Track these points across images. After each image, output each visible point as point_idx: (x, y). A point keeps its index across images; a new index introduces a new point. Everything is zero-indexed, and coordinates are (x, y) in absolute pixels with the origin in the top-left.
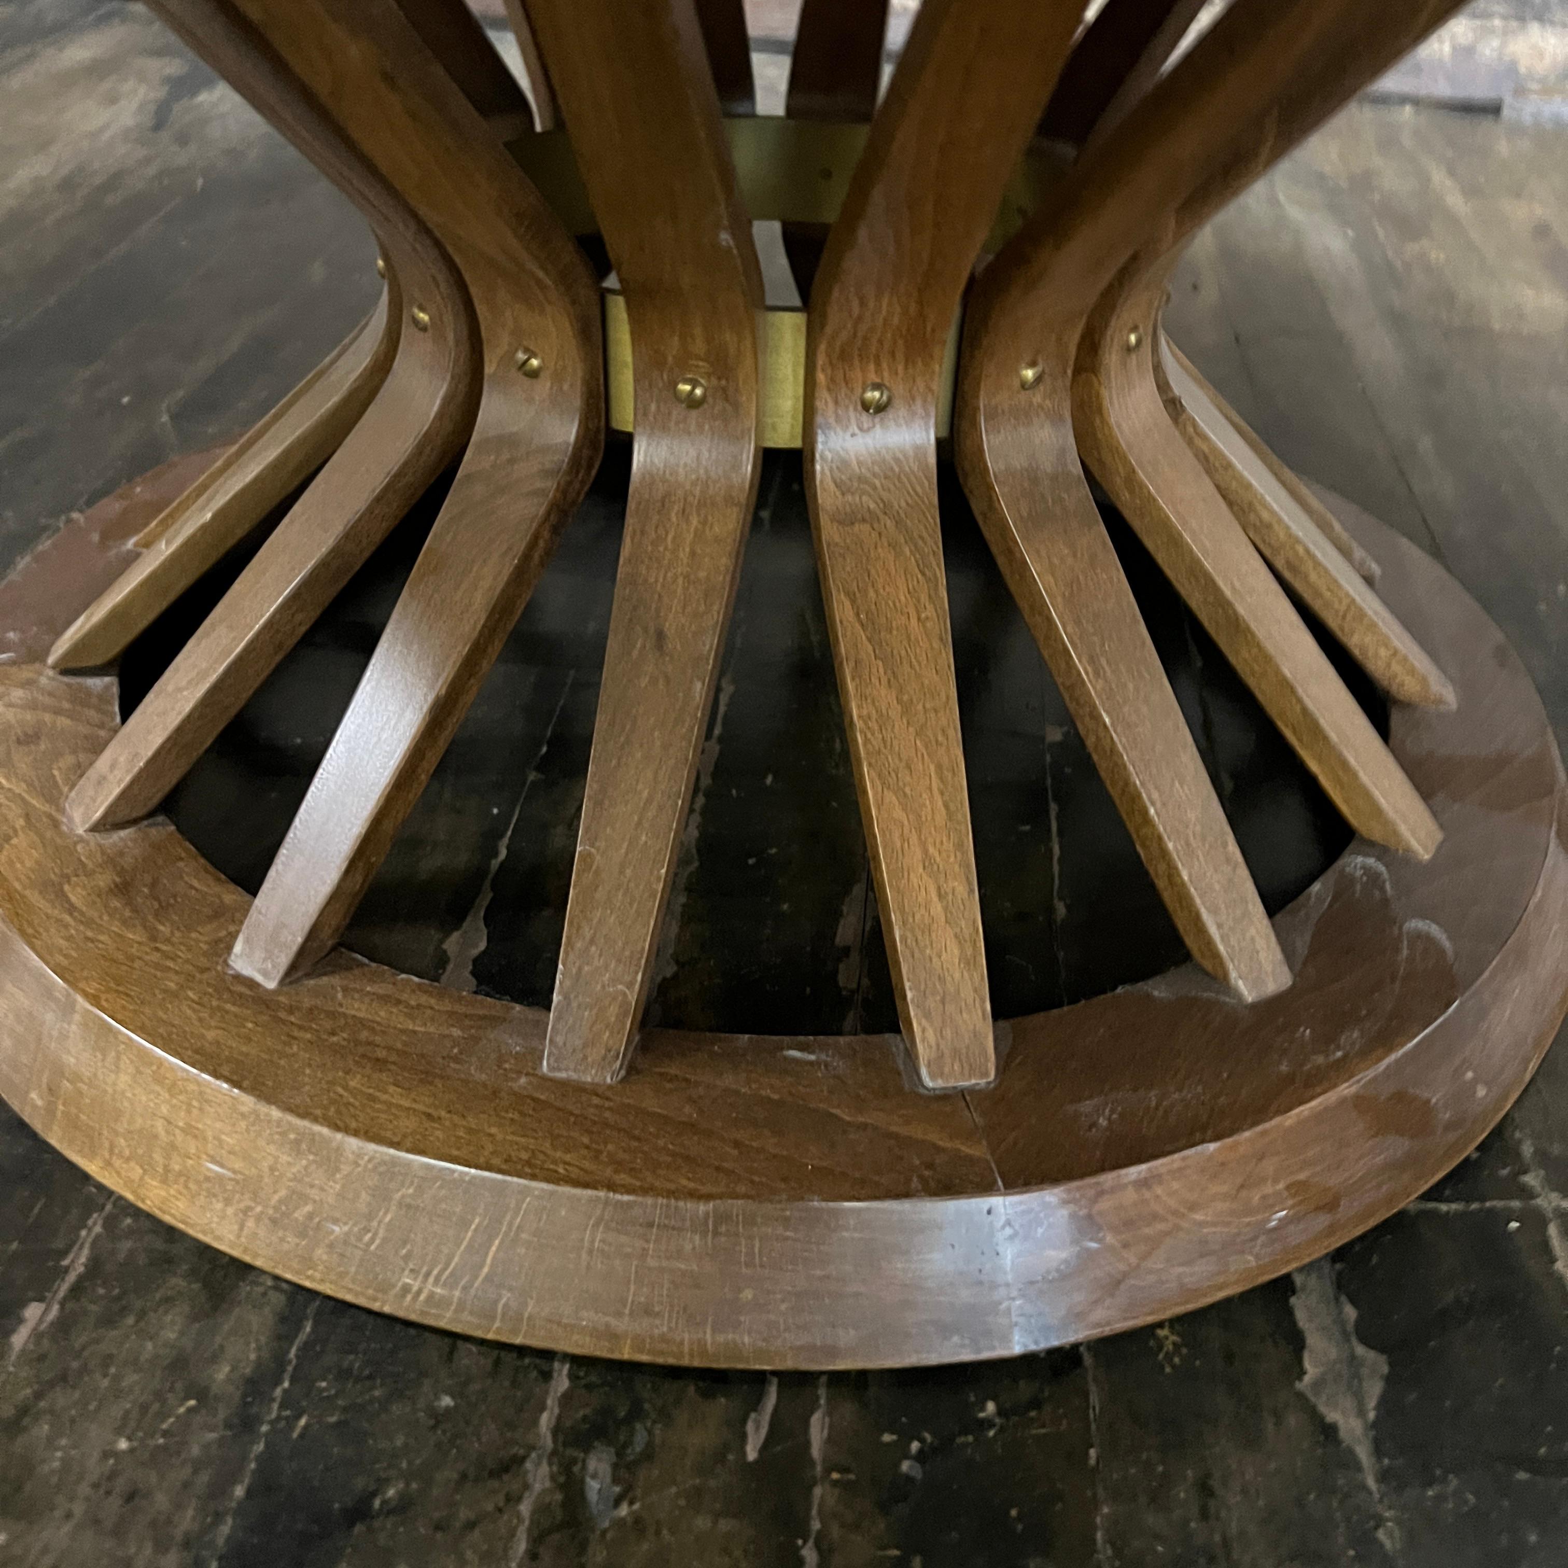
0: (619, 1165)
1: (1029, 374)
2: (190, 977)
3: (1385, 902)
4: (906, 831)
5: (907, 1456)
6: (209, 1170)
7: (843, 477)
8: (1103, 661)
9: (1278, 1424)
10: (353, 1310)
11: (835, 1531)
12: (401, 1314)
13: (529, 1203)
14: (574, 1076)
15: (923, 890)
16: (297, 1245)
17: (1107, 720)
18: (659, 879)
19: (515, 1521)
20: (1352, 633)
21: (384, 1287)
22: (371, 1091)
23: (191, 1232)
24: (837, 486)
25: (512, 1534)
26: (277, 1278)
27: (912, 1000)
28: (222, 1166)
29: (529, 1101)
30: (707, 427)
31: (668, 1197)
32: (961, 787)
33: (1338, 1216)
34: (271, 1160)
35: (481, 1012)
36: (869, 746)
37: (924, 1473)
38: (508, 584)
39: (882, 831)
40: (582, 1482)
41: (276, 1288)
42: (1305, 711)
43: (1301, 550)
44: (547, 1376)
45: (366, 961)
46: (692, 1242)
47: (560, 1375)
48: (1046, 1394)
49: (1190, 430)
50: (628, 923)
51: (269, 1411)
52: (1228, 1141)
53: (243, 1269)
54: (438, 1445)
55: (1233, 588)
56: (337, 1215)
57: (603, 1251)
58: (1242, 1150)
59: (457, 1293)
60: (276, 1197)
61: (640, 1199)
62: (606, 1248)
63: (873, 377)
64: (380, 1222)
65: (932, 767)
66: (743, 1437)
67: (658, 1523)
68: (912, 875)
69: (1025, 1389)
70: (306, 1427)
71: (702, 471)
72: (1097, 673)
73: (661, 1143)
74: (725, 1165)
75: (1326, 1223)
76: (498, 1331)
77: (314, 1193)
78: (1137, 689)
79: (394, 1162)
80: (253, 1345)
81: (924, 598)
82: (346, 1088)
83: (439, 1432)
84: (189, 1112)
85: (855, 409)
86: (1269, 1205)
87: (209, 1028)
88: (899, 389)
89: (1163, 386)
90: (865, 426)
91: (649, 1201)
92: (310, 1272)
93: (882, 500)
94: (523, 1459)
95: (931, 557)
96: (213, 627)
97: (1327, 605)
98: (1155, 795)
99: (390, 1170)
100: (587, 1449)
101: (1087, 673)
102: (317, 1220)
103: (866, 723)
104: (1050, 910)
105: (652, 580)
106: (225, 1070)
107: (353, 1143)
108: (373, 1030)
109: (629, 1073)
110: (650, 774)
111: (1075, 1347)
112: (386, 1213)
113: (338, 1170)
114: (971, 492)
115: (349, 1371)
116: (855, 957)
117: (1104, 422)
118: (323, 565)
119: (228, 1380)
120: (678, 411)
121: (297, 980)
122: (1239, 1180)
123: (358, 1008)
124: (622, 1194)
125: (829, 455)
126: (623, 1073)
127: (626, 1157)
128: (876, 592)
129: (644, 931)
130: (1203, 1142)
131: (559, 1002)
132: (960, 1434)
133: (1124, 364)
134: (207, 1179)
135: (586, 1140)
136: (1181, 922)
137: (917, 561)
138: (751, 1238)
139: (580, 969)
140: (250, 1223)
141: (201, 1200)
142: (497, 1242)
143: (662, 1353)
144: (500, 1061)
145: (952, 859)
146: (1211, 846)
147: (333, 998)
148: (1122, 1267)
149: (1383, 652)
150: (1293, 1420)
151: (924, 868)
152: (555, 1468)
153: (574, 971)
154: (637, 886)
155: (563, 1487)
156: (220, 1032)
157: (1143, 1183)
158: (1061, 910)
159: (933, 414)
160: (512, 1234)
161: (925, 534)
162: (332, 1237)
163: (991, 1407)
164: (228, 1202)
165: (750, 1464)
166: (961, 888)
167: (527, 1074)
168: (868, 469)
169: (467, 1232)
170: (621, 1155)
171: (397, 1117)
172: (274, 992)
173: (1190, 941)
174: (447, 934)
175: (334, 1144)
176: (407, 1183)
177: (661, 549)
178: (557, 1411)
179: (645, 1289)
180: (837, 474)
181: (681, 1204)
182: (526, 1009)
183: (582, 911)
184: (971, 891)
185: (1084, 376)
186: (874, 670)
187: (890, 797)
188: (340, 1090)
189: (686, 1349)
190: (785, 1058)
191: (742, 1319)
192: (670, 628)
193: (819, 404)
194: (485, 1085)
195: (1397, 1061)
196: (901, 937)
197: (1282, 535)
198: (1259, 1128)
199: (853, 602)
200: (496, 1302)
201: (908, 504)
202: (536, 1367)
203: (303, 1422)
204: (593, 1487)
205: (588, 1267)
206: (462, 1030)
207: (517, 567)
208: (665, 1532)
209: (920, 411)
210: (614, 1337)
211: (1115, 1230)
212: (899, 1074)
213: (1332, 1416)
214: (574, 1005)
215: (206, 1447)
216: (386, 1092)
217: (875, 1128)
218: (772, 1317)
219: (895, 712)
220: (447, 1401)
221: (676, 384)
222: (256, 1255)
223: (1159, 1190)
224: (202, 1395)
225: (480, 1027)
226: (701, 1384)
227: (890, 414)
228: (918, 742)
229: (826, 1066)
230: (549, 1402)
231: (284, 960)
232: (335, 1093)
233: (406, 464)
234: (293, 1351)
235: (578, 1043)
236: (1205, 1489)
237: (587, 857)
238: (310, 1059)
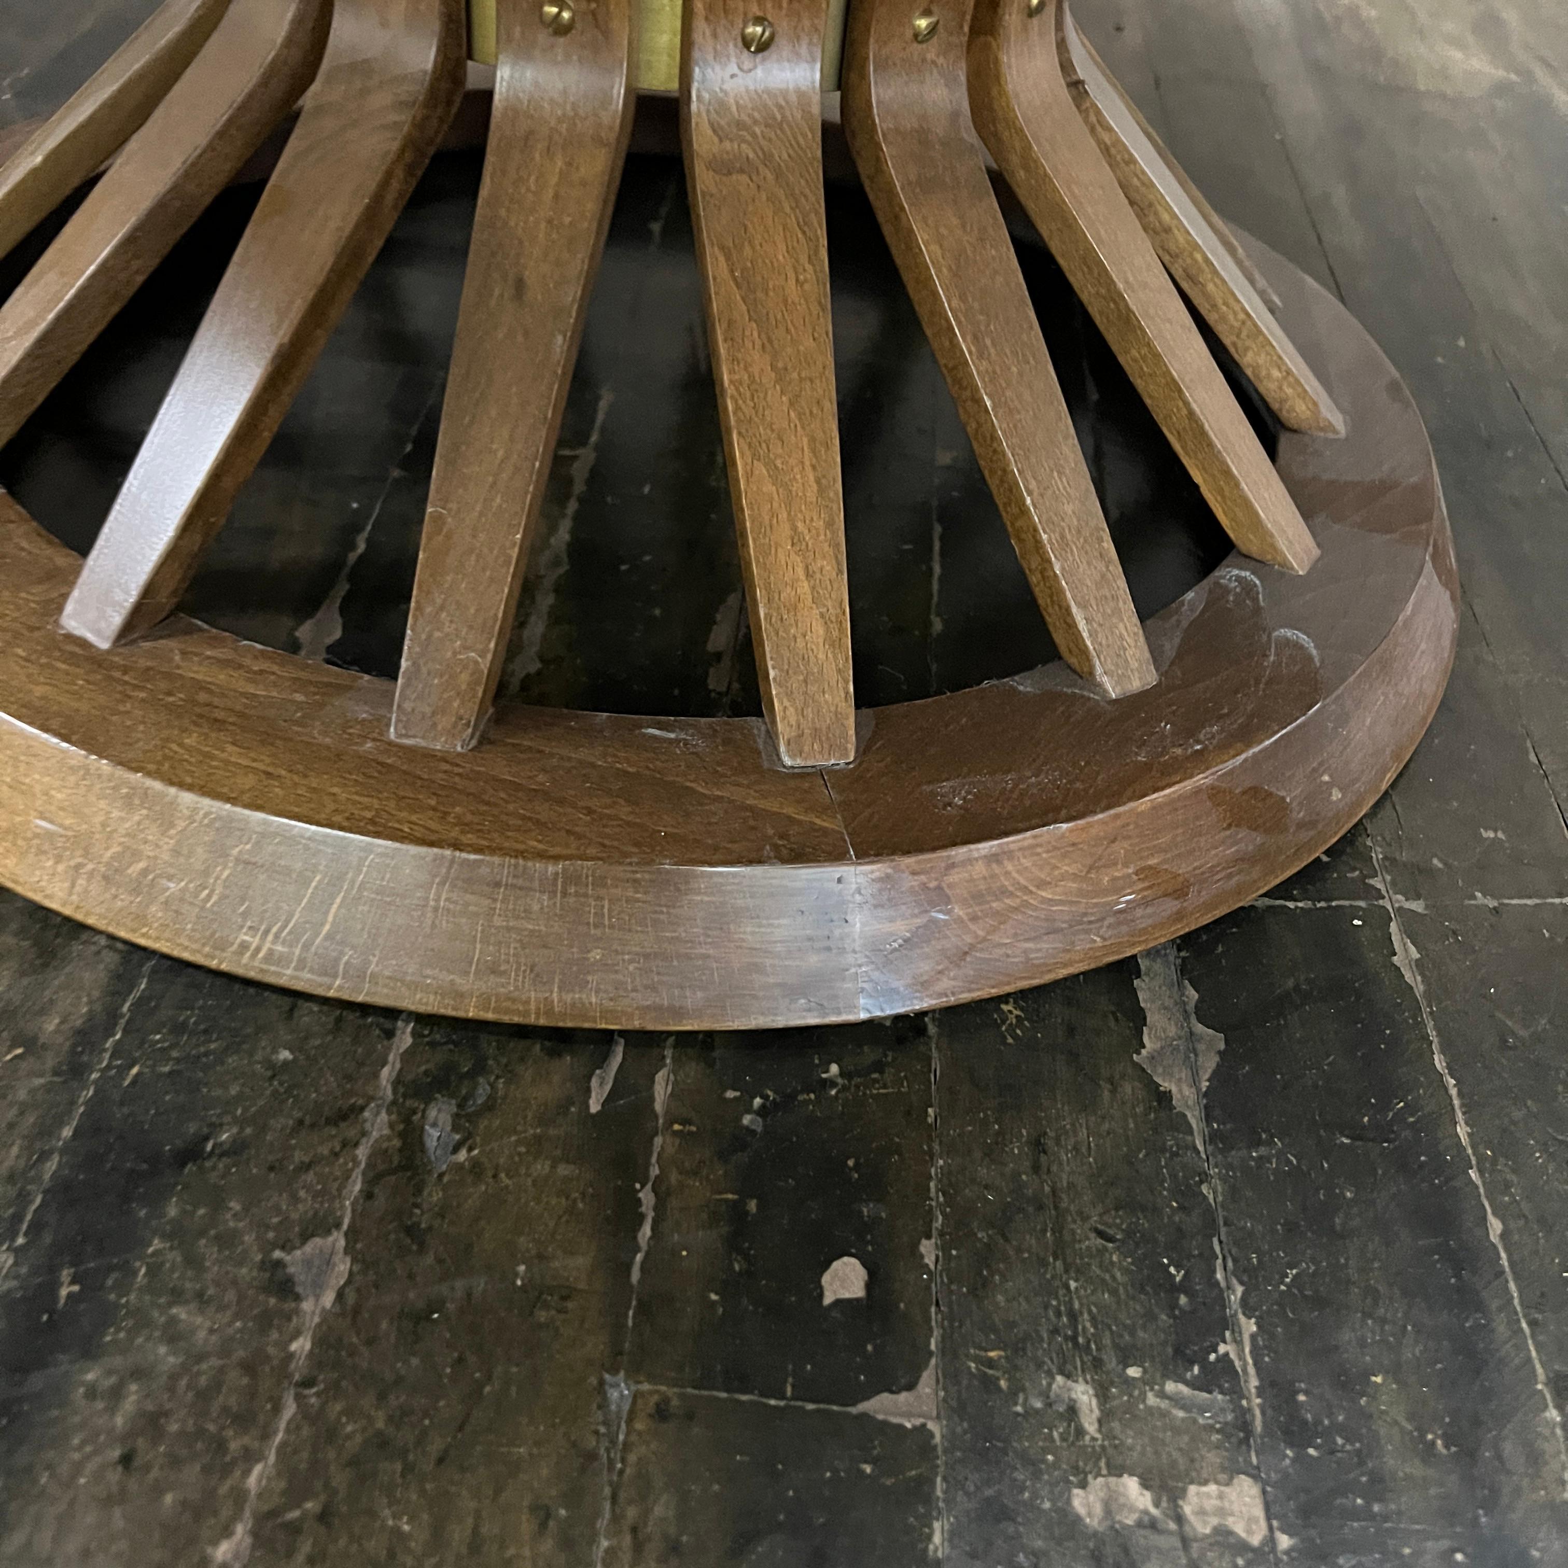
0: (466, 826)
1: (923, 23)
2: (17, 635)
3: (1257, 610)
4: (775, 505)
5: (749, 1110)
6: (37, 826)
7: (723, 123)
8: (988, 342)
9: (1114, 1091)
10: (190, 970)
11: (674, 1177)
12: (240, 971)
13: (372, 860)
14: (422, 743)
15: (790, 568)
16: (131, 902)
17: (988, 403)
18: (515, 544)
19: (350, 1164)
20: (1247, 349)
21: (221, 945)
22: (207, 749)
23: (19, 889)
24: (714, 131)
25: (347, 1175)
26: (112, 937)
27: (774, 679)
28: (51, 822)
29: (374, 765)
30: (575, 58)
31: (516, 857)
32: (835, 463)
33: (1185, 904)
34: (100, 818)
35: (326, 680)
36: (740, 414)
37: (765, 1126)
38: (357, 227)
39: (751, 505)
40: (422, 1129)
41: (109, 947)
42: (1191, 414)
43: (1198, 257)
44: (389, 1034)
45: (205, 626)
46: (539, 902)
47: (403, 1033)
48: (890, 1059)
49: (1093, 118)
50: (481, 588)
51: (100, 1062)
52: (1081, 822)
53: (75, 928)
54: (275, 1093)
55: (1127, 282)
56: (171, 871)
57: (448, 910)
58: (1094, 831)
59: (297, 951)
60: (109, 854)
61: (488, 858)
62: (452, 906)
63: (755, 10)
64: (217, 878)
65: (805, 440)
66: (588, 1091)
67: (497, 1167)
68: (779, 550)
69: (870, 1054)
70: (137, 1075)
71: (568, 107)
72: (981, 356)
73: (511, 807)
74: (577, 829)
75: (1174, 910)
76: (340, 988)
77: (148, 850)
78: (1021, 374)
79: (230, 819)
80: (85, 999)
81: (804, 259)
82: (181, 745)
83: (276, 1083)
84: (16, 767)
85: (736, 46)
86: (1117, 888)
87: (38, 684)
88: (783, 26)
89: (1066, 66)
90: (746, 66)
91: (496, 860)
92: (144, 930)
93: (762, 149)
94: (362, 1109)
95: (813, 215)
96: (42, 274)
97: (1223, 319)
98: (1033, 485)
99: (227, 826)
100: (428, 1100)
101: (970, 353)
102: (150, 877)
103: (737, 389)
104: (928, 624)
105: (512, 224)
106: (55, 724)
107: (187, 798)
108: (210, 692)
109: (480, 743)
110: (505, 433)
111: (921, 1014)
112: (224, 869)
113: (172, 825)
114: (858, 153)
115: (184, 1024)
116: (726, 662)
117: (1002, 93)
118: (161, 207)
119: (57, 1031)
120: (543, 37)
121: (133, 642)
122: (1089, 861)
123: (197, 671)
124: (469, 852)
125: (706, 96)
126: (474, 743)
127: (476, 819)
128: (753, 248)
129: (498, 598)
130: (1056, 822)
131: (407, 669)
132: (802, 1092)
133: (1025, 29)
134: (37, 836)
135: (433, 802)
136: (1052, 618)
137: (797, 219)
138: (599, 898)
139: (430, 636)
140: (81, 882)
141: (31, 858)
142: (338, 900)
143: (507, 1011)
144: (345, 727)
145: (822, 537)
146: (1085, 541)
147: (171, 660)
148: (969, 939)
149: (1276, 373)
150: (1128, 1089)
151: (793, 545)
152: (394, 1117)
153: (424, 637)
154: (491, 550)
155: (402, 1135)
156: (48, 688)
157: (994, 858)
158: (938, 625)
159: (819, 55)
160: (354, 892)
161: (807, 191)
162: (167, 894)
163: (834, 1068)
164: (59, 859)
165: (593, 1116)
166: (828, 568)
167: (374, 740)
168: (749, 115)
169: (307, 889)
170: (469, 817)
171: (235, 775)
172: (108, 652)
173: (1059, 637)
174: (300, 622)
175: (167, 799)
176: (245, 839)
177: (523, 191)
178: (398, 1066)
179: (491, 948)
180: (714, 115)
181: (530, 864)
182: (375, 680)
183: (431, 575)
184: (840, 572)
185: (982, 39)
186: (747, 333)
187: (761, 469)
188: (175, 747)
189: (533, 1006)
190: (644, 735)
191: (590, 978)
192: (530, 277)
193: (697, 37)
194: (328, 748)
195: (1255, 755)
196: (765, 614)
197: (1181, 240)
198: (1112, 812)
199: (728, 258)
200: (337, 960)
201: (789, 156)
202: (377, 1026)
203: (135, 1070)
204: (432, 1135)
205: (433, 926)
206: (306, 695)
207: (368, 207)
208: (503, 1175)
209: (804, 50)
210: (459, 996)
211: (964, 902)
212: (760, 753)
213: (1166, 1085)
214: (424, 670)
215: (32, 1092)
216: (223, 751)
217: (731, 801)
218: (620, 977)
219: (769, 377)
220: (285, 1055)
221: (541, 7)
222: (88, 914)
223: (1009, 867)
224: (31, 1044)
225: (324, 694)
226: (547, 1044)
227: (772, 53)
228: (792, 414)
229: (685, 745)
230: (391, 1058)
231: (117, 620)
232: (170, 749)
233: (251, 96)
234: (127, 1005)
235: (428, 710)
236: (1038, 1145)
237: (438, 519)
238: (144, 717)
